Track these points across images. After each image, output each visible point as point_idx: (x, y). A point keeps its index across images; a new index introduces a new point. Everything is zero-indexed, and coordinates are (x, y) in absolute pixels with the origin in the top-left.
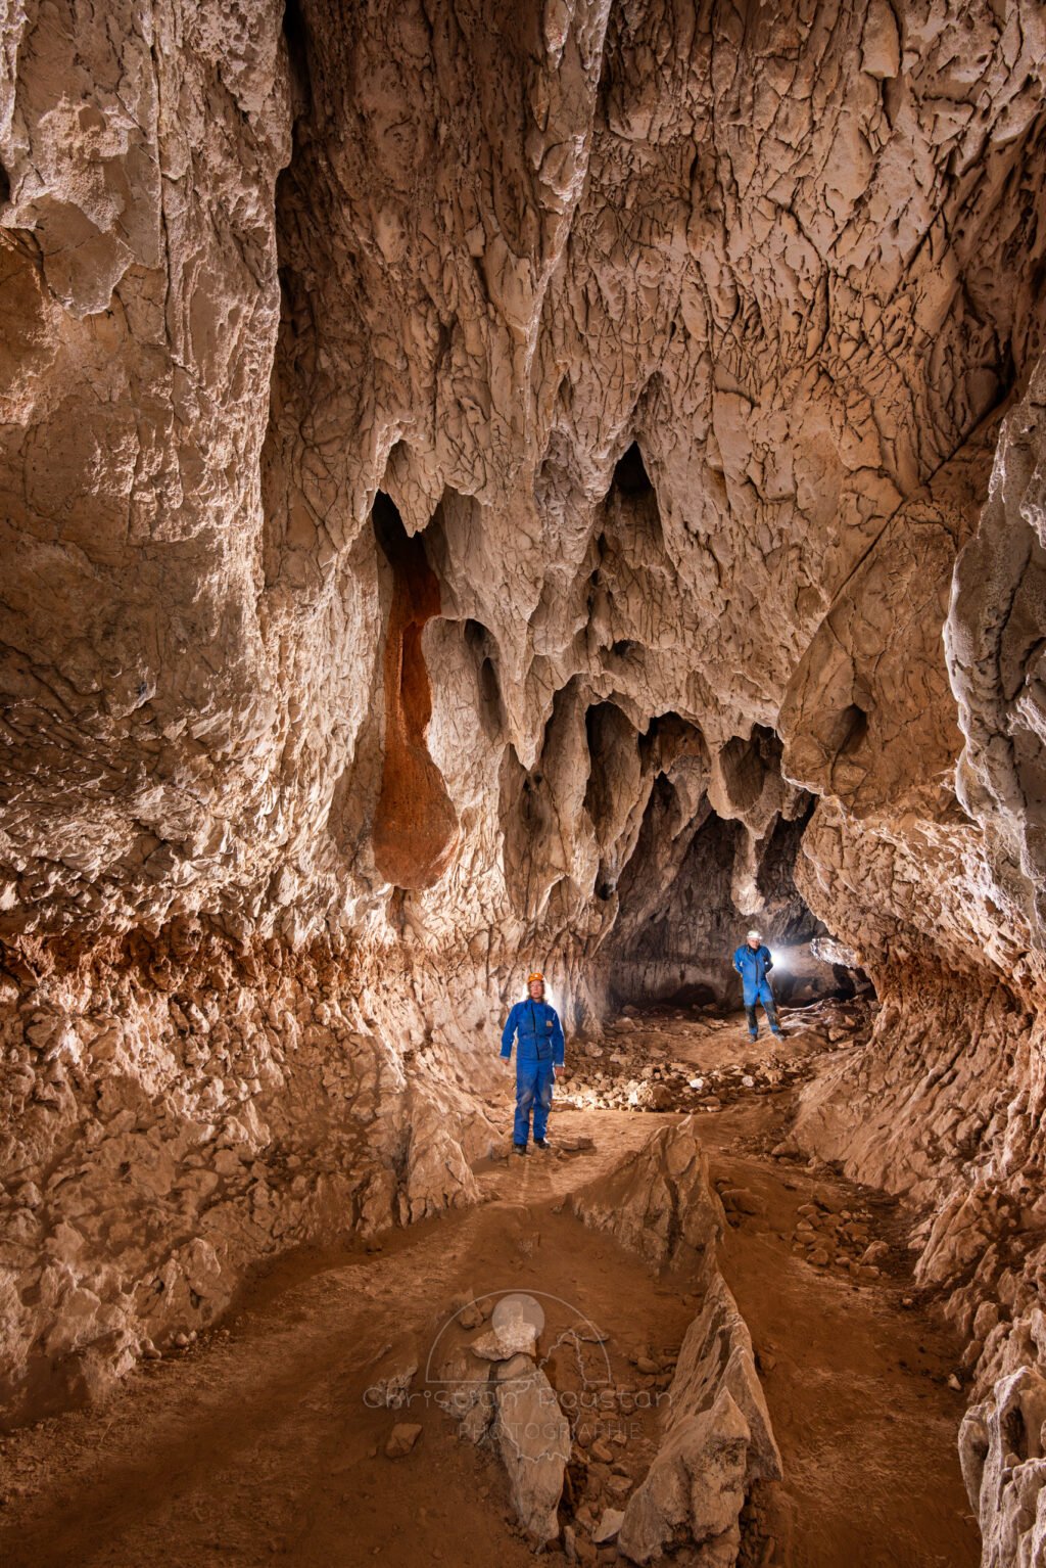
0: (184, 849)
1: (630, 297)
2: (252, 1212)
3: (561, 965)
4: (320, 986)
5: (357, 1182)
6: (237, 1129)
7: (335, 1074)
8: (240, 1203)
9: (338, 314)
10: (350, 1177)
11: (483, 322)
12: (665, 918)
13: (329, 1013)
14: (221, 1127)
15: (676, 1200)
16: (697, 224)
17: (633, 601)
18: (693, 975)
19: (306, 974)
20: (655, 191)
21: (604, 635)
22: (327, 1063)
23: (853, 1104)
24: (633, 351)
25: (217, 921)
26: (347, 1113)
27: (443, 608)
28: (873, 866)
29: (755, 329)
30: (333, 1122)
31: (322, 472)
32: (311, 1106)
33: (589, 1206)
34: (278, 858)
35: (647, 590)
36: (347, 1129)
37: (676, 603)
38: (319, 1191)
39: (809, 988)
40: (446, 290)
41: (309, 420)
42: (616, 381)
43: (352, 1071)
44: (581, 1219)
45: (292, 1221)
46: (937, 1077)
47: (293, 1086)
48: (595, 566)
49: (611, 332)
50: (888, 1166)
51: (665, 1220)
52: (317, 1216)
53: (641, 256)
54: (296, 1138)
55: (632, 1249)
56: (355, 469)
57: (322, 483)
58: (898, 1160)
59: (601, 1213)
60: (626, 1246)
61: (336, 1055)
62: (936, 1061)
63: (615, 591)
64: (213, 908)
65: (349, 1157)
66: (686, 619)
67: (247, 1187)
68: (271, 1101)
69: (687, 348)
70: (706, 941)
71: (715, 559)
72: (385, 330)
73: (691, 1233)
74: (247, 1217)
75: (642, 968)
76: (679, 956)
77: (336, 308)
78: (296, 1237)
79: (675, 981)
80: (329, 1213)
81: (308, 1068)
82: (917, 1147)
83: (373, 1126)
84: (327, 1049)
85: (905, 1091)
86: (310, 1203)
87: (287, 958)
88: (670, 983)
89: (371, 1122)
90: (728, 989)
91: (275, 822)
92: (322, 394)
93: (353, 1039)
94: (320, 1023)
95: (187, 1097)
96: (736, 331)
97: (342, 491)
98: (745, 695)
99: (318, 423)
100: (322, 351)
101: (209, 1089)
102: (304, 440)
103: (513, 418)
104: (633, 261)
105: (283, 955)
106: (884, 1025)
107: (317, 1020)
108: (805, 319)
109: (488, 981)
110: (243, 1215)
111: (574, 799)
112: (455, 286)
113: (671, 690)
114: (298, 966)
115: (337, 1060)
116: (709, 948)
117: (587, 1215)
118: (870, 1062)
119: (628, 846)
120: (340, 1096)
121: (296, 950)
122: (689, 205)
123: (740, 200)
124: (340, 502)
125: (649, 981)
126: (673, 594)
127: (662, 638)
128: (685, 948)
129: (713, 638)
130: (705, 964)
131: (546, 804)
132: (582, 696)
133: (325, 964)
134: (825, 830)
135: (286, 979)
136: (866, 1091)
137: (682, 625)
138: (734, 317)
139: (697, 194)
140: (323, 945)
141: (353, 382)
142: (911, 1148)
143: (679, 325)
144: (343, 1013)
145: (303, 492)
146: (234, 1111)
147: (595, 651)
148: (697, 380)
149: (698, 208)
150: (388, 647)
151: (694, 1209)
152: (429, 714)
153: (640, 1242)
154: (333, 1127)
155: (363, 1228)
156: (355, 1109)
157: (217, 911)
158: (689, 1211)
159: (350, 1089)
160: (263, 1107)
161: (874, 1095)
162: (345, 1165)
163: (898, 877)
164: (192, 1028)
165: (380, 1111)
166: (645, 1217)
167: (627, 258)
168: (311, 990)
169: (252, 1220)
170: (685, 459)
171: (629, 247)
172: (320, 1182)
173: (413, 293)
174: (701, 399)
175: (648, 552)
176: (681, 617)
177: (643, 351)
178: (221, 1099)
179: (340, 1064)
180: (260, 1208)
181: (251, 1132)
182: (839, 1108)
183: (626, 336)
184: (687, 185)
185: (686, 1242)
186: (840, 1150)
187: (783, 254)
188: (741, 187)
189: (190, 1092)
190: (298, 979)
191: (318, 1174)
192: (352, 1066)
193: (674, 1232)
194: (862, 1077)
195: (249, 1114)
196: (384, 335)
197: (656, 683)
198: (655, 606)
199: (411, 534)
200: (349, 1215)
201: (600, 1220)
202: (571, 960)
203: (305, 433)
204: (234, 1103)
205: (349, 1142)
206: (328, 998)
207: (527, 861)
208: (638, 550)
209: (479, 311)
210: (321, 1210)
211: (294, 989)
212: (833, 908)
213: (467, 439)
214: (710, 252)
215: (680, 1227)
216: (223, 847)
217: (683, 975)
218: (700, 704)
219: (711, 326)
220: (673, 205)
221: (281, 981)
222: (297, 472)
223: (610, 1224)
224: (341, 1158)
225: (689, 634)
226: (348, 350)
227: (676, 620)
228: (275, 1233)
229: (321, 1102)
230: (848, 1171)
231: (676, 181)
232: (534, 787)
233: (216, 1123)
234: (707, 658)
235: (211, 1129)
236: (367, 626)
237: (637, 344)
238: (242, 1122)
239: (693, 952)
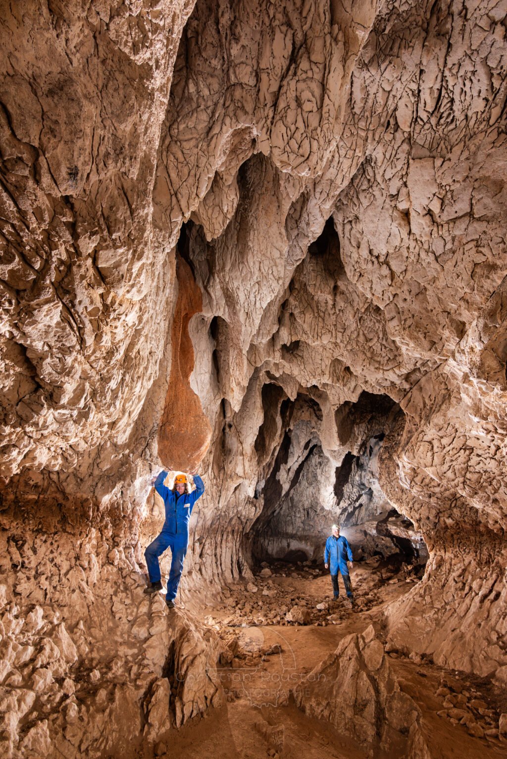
0: (53, 399)
1: (372, 96)
2: (64, 729)
3: (230, 536)
4: (114, 536)
5: (143, 691)
6: (52, 650)
7: (122, 602)
8: (54, 721)
9: (209, 52)
10: (138, 687)
11: (328, 38)
12: (279, 513)
13: (118, 556)
14: (39, 649)
15: (377, 691)
16: (432, 40)
17: (307, 316)
18: (295, 545)
19: (106, 527)
20: (406, 21)
21: (285, 338)
22: (116, 593)
23: (426, 616)
24: (363, 134)
25: (54, 477)
26: (129, 633)
27: (204, 309)
28: (454, 463)
29: (447, 118)
30: (120, 640)
31: (181, 159)
32: (105, 628)
33: (309, 699)
34: (107, 432)
35: (316, 311)
36: (131, 645)
37: (333, 317)
38: (117, 702)
39: (360, 551)
40: (304, 14)
41: (175, 126)
42: (351, 153)
43: (133, 600)
44: (303, 710)
45: (96, 734)
46: (485, 596)
47: (93, 613)
48: (287, 297)
49: (352, 123)
50: (472, 657)
51: (371, 708)
52: (115, 727)
53: (390, 63)
54: (95, 655)
55: (347, 733)
56: (203, 160)
57: (180, 166)
58: (478, 651)
59: (318, 704)
60: (341, 731)
61: (122, 588)
62: (480, 587)
63: (296, 312)
64: (54, 465)
65: (135, 669)
66: (338, 326)
67: (60, 703)
68: (78, 624)
69: (394, 138)
70: (302, 525)
71: (390, 269)
72: (243, 59)
73: (394, 718)
74: (60, 735)
75: (267, 541)
76: (287, 534)
77: (209, 47)
78: (98, 749)
79: (284, 548)
80: (125, 721)
81: (103, 598)
82: (490, 642)
83: (148, 643)
84: (115, 583)
85: (464, 607)
86: (110, 715)
87: (96, 513)
88: (282, 549)
89: (146, 639)
90: (314, 553)
91: (117, 397)
92: (186, 110)
93: (134, 576)
94: (112, 564)
95: (14, 621)
96: (433, 121)
97: (193, 172)
98: (372, 368)
99: (182, 127)
100: (191, 81)
101: (32, 614)
102: (171, 137)
103: (339, 106)
104: (383, 67)
105: (93, 512)
106: (434, 567)
107: (109, 561)
108: (490, 103)
109: (194, 545)
110: (57, 733)
111: (252, 435)
112: (313, 9)
113: (319, 371)
114: (101, 521)
115: (122, 592)
116: (304, 529)
117: (307, 706)
118: (430, 589)
119: (269, 469)
120: (124, 620)
121: (101, 508)
122: (427, 31)
123: (467, 20)
124: (191, 180)
125: (270, 549)
126: (332, 312)
127: (323, 337)
128: (290, 530)
129: (354, 336)
130: (301, 538)
131: (235, 439)
132: (261, 378)
133: (118, 522)
134: (422, 443)
135: (93, 529)
136: (433, 607)
137: (336, 330)
138: (433, 112)
139: (434, 22)
140: (118, 508)
141: (210, 103)
142: (485, 643)
143: (392, 122)
144: (126, 557)
145: (166, 168)
146: (50, 634)
147: (278, 347)
148: (398, 156)
149: (433, 31)
150: (175, 322)
151: (393, 697)
152: (193, 367)
153: (353, 728)
154: (121, 644)
155: (149, 733)
156: (135, 630)
157: (57, 468)
158: (390, 699)
159: (131, 614)
160: (71, 629)
161: (439, 610)
162: (133, 676)
163: (471, 469)
164: (23, 563)
165: (153, 631)
166: (355, 706)
167: (379, 66)
168: (107, 540)
169: (64, 737)
170: (380, 209)
171: (383, 57)
172: (118, 694)
173: (279, 16)
174: (399, 168)
175: (323, 286)
176: (335, 325)
177: (370, 135)
178: (41, 623)
179: (124, 594)
180: (72, 724)
181: (62, 651)
182: (417, 618)
183: (362, 124)
184: (428, 17)
185: (389, 725)
186: (424, 646)
187: (486, 58)
188: (470, 11)
189: (16, 617)
190: (101, 530)
191: (115, 685)
192: (132, 596)
193: (380, 718)
194: (427, 598)
195: (60, 635)
196: (242, 63)
197: (310, 367)
198: (320, 319)
199: (209, 239)
200: (138, 722)
201: (318, 710)
202: (235, 534)
203: (172, 132)
204: (50, 626)
205: (132, 656)
206: (118, 545)
207: (222, 472)
208: (318, 285)
209: (327, 30)
210: (118, 721)
211: (97, 538)
212: (404, 497)
213: (300, 124)
214: (435, 60)
215: (384, 713)
216: (82, 404)
217: (289, 545)
218: (335, 379)
219: (415, 120)
220: (418, 29)
221: (90, 530)
222: (165, 153)
223: (326, 713)
224: (129, 670)
225: (340, 335)
226: (210, 80)
227: (332, 327)
228: (83, 747)
229: (111, 624)
230: (440, 661)
231: (422, 14)
232: (227, 430)
233: (35, 644)
234: (349, 348)
235: (31, 649)
236: (167, 303)
237: (368, 130)
238: (56, 643)
239: (294, 532)
